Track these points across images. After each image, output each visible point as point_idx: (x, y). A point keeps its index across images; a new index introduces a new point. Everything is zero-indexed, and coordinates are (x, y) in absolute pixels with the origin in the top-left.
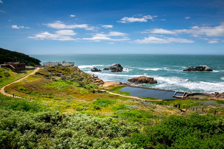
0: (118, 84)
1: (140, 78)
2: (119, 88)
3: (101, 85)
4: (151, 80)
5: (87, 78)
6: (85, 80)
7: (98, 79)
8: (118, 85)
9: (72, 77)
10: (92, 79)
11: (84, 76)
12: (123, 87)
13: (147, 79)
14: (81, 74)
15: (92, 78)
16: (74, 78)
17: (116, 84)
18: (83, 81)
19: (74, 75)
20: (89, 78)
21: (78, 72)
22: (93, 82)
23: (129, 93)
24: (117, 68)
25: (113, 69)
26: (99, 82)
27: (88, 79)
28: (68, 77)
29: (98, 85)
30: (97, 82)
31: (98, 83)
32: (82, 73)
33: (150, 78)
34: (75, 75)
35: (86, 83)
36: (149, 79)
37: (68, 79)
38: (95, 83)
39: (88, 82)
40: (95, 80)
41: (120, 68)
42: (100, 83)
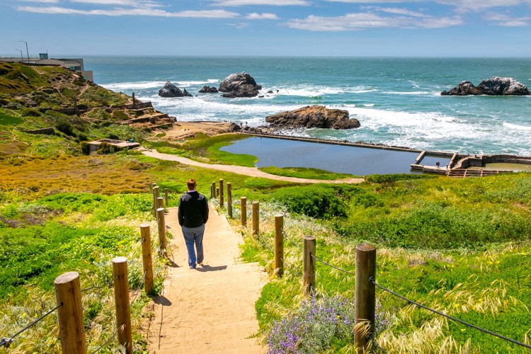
0: (225, 128)
1: (303, 112)
2: (224, 143)
3: (157, 133)
4: (339, 118)
5: (105, 104)
6: (96, 111)
7: (152, 111)
8: (224, 132)
9: (39, 99)
10: (126, 110)
11: (93, 99)
12: (238, 138)
13: (326, 113)
14: (82, 91)
15: (127, 107)
16: (44, 105)
17: (217, 127)
18: (85, 117)
19: (51, 92)
20: (113, 107)
21: (70, 86)
22: (127, 122)
23: (254, 158)
24: (242, 87)
25: (229, 89)
26: (153, 121)
27: (109, 111)
28: (19, 98)
29: (148, 130)
30: (147, 120)
31: (149, 123)
32: (88, 87)
33: (338, 112)
34: (54, 95)
35: (96, 122)
36: (333, 116)
37: (15, 108)
38: (135, 124)
39: (109, 120)
40: (141, 113)
41: (250, 88)
42: (154, 126)
